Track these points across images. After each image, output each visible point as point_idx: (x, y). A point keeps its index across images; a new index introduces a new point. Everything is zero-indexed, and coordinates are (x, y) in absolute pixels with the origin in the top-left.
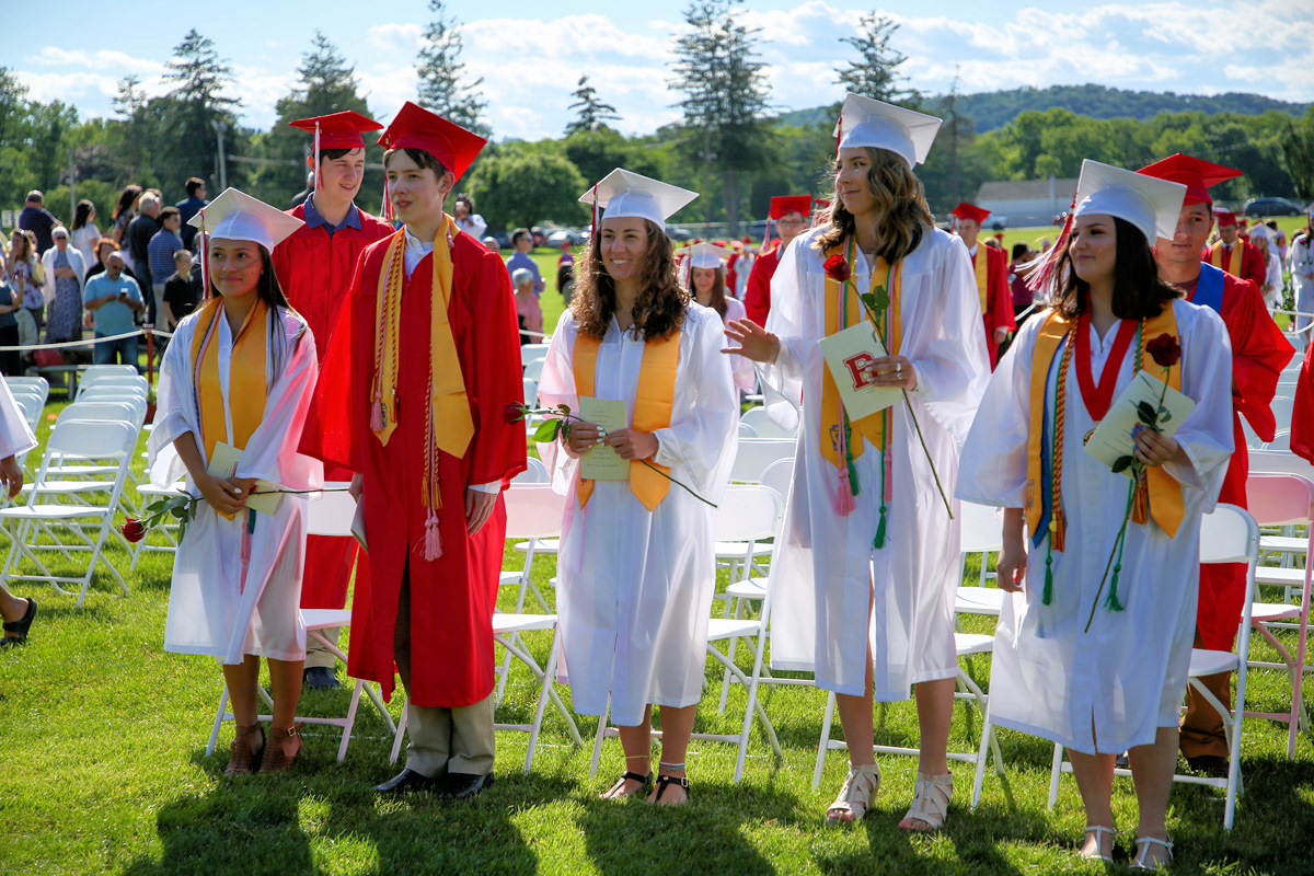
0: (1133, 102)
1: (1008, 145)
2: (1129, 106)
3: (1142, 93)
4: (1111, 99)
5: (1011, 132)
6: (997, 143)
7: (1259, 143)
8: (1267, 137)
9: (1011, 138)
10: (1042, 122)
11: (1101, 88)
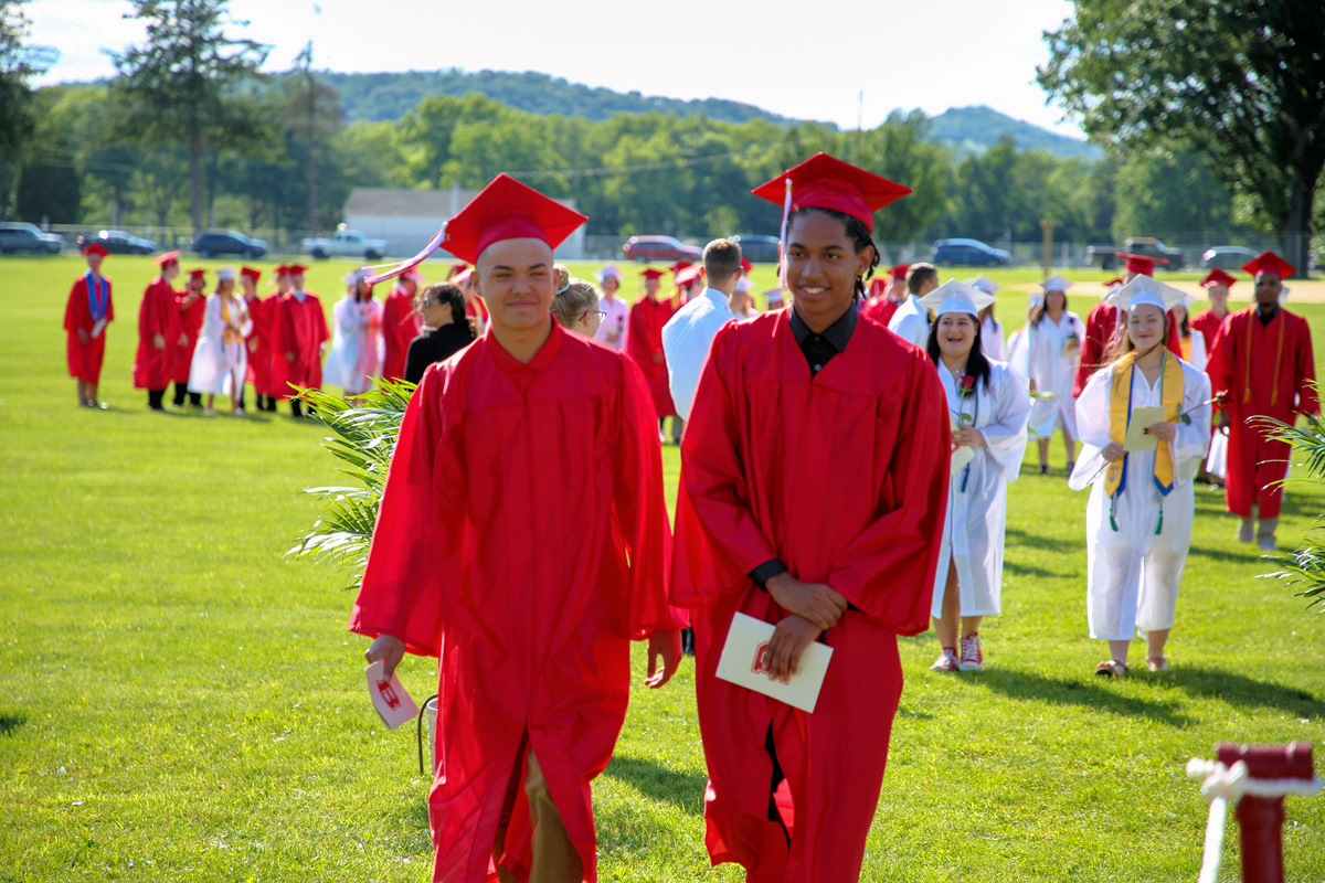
0: (588, 100)
1: (409, 142)
2: (583, 105)
3: (600, 90)
4: (559, 93)
5: (411, 124)
6: (395, 137)
7: (746, 164)
8: (757, 156)
9: (413, 133)
10: (457, 112)
11: (545, 78)
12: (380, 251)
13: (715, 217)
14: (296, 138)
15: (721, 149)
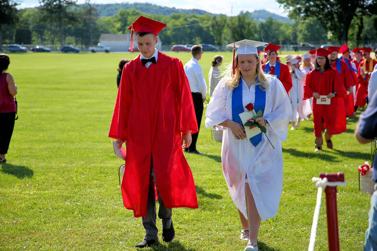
0: (162, 10)
1: (115, 22)
2: (161, 11)
3: (165, 7)
4: (154, 8)
5: (117, 17)
6: (112, 20)
7: (203, 26)
8: (206, 24)
9: (117, 19)
10: (128, 14)
11: (150, 5)
12: (109, 50)
13: (195, 40)
14: (87, 21)
15: (197, 22)
